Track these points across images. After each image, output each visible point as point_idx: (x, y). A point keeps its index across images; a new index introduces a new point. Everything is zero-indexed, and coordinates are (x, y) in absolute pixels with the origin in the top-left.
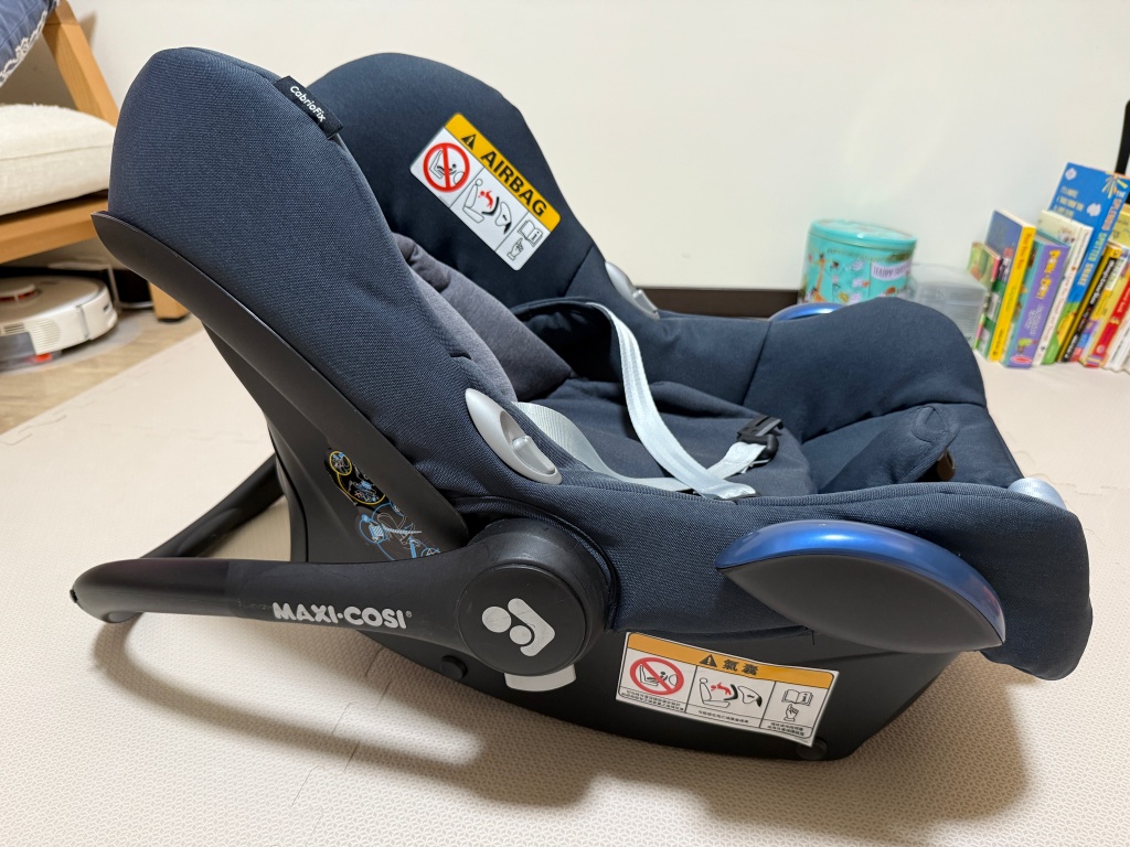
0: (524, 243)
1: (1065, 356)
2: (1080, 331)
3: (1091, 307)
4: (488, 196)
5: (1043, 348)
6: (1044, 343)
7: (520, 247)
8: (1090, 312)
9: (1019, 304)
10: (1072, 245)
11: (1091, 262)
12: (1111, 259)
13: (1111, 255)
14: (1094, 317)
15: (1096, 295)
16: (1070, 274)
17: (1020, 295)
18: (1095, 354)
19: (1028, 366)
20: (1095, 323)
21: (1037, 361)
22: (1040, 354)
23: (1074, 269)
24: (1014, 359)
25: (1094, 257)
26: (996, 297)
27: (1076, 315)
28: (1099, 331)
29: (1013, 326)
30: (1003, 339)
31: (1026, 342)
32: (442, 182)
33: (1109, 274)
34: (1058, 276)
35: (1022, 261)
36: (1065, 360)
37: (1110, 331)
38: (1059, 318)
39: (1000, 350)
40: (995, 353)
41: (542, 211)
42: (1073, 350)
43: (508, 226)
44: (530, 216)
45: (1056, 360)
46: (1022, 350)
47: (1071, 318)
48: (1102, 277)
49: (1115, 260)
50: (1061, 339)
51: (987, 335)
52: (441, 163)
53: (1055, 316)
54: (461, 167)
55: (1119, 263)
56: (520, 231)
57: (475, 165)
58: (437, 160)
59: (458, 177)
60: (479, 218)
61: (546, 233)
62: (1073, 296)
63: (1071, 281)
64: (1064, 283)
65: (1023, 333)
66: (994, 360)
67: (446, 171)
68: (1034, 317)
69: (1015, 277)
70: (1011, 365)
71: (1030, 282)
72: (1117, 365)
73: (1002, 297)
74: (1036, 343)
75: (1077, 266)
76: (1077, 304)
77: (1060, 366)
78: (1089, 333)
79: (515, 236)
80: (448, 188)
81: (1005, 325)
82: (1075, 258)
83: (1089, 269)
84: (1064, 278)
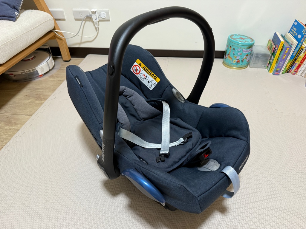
0: (152, 85)
1: (288, 71)
2: (292, 66)
3: (295, 60)
4: (144, 75)
5: (282, 70)
6: (283, 69)
7: (151, 86)
8: (295, 61)
9: (278, 60)
10: (293, 46)
11: (297, 50)
12: (302, 49)
13: (302, 48)
14: (296, 62)
15: (297, 57)
16: (291, 53)
17: (278, 57)
18: (295, 71)
19: (278, 75)
20: (296, 64)
21: (281, 73)
22: (282, 71)
23: (292, 52)
24: (275, 73)
25: (297, 49)
26: (273, 57)
27: (291, 62)
28: (296, 66)
29: (276, 65)
30: (273, 68)
31: (278, 69)
32: (136, 73)
33: (301, 52)
34: (288, 53)
35: (280, 49)
36: (287, 72)
37: (299, 66)
38: (287, 63)
39: (272, 70)
40: (271, 71)
41: (156, 79)
42: (290, 70)
43: (149, 81)
44: (153, 80)
45: (286, 72)
46: (277, 71)
47: (290, 63)
48: (299, 53)
49: (303, 49)
50: (287, 68)
51: (269, 66)
52: (135, 69)
53: (286, 63)
54: (139, 70)
55: (304, 50)
56: (151, 83)
57: (142, 69)
58: (135, 68)
59: (139, 72)
60: (143, 80)
61: (157, 83)
62: (291, 58)
63: (291, 55)
64: (289, 55)
65: (278, 67)
66: (270, 73)
67: (137, 70)
68: (281, 63)
69: (278, 53)
70: (274, 74)
71: (281, 55)
72: (300, 74)
73: (274, 57)
74: (281, 69)
75: (293, 51)
76: (292, 60)
77: (286, 73)
78: (294, 66)
79: (150, 84)
80: (137, 74)
81: (274, 64)
82: (293, 50)
83: (296, 52)
84: (289, 54)
